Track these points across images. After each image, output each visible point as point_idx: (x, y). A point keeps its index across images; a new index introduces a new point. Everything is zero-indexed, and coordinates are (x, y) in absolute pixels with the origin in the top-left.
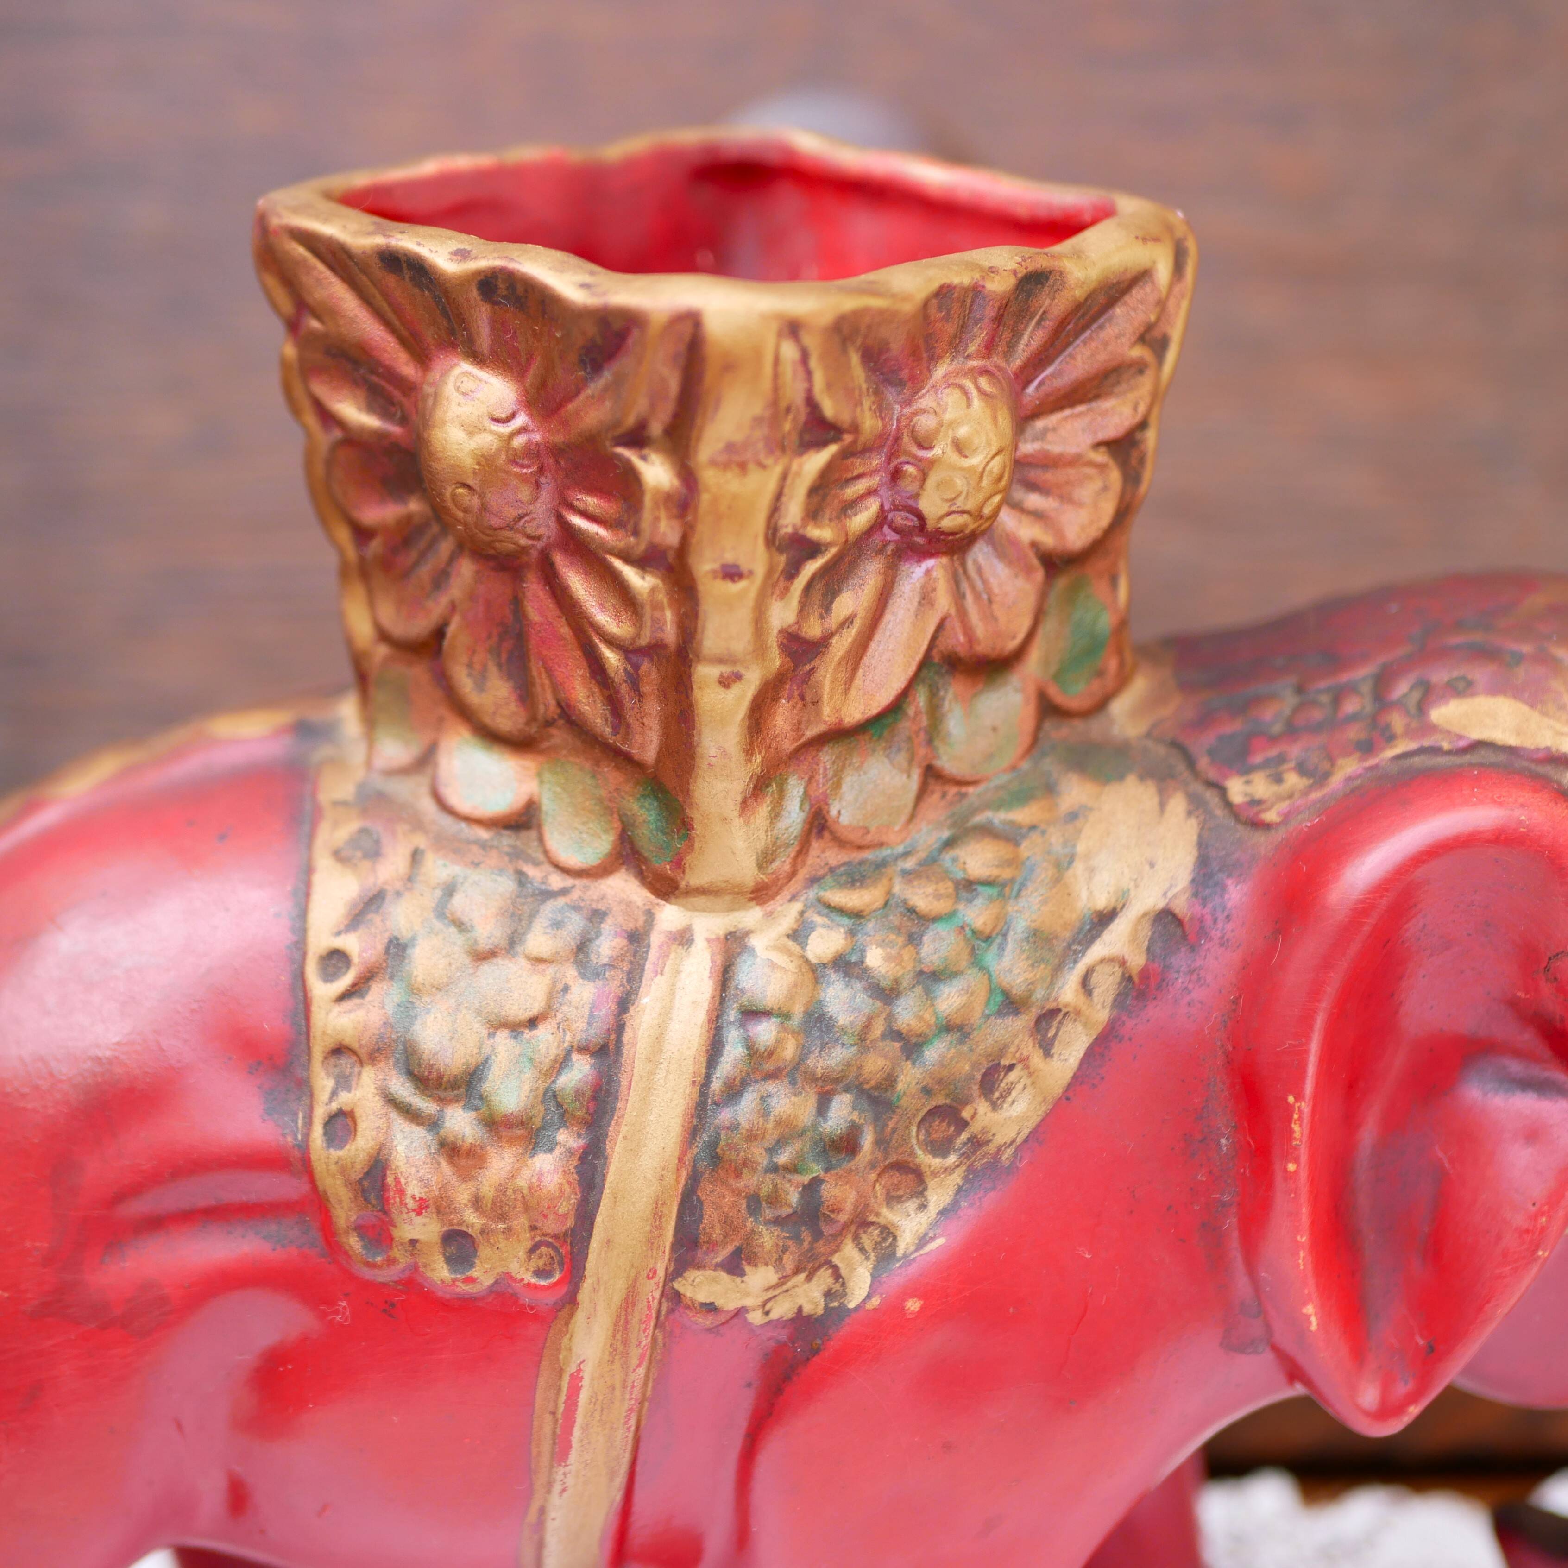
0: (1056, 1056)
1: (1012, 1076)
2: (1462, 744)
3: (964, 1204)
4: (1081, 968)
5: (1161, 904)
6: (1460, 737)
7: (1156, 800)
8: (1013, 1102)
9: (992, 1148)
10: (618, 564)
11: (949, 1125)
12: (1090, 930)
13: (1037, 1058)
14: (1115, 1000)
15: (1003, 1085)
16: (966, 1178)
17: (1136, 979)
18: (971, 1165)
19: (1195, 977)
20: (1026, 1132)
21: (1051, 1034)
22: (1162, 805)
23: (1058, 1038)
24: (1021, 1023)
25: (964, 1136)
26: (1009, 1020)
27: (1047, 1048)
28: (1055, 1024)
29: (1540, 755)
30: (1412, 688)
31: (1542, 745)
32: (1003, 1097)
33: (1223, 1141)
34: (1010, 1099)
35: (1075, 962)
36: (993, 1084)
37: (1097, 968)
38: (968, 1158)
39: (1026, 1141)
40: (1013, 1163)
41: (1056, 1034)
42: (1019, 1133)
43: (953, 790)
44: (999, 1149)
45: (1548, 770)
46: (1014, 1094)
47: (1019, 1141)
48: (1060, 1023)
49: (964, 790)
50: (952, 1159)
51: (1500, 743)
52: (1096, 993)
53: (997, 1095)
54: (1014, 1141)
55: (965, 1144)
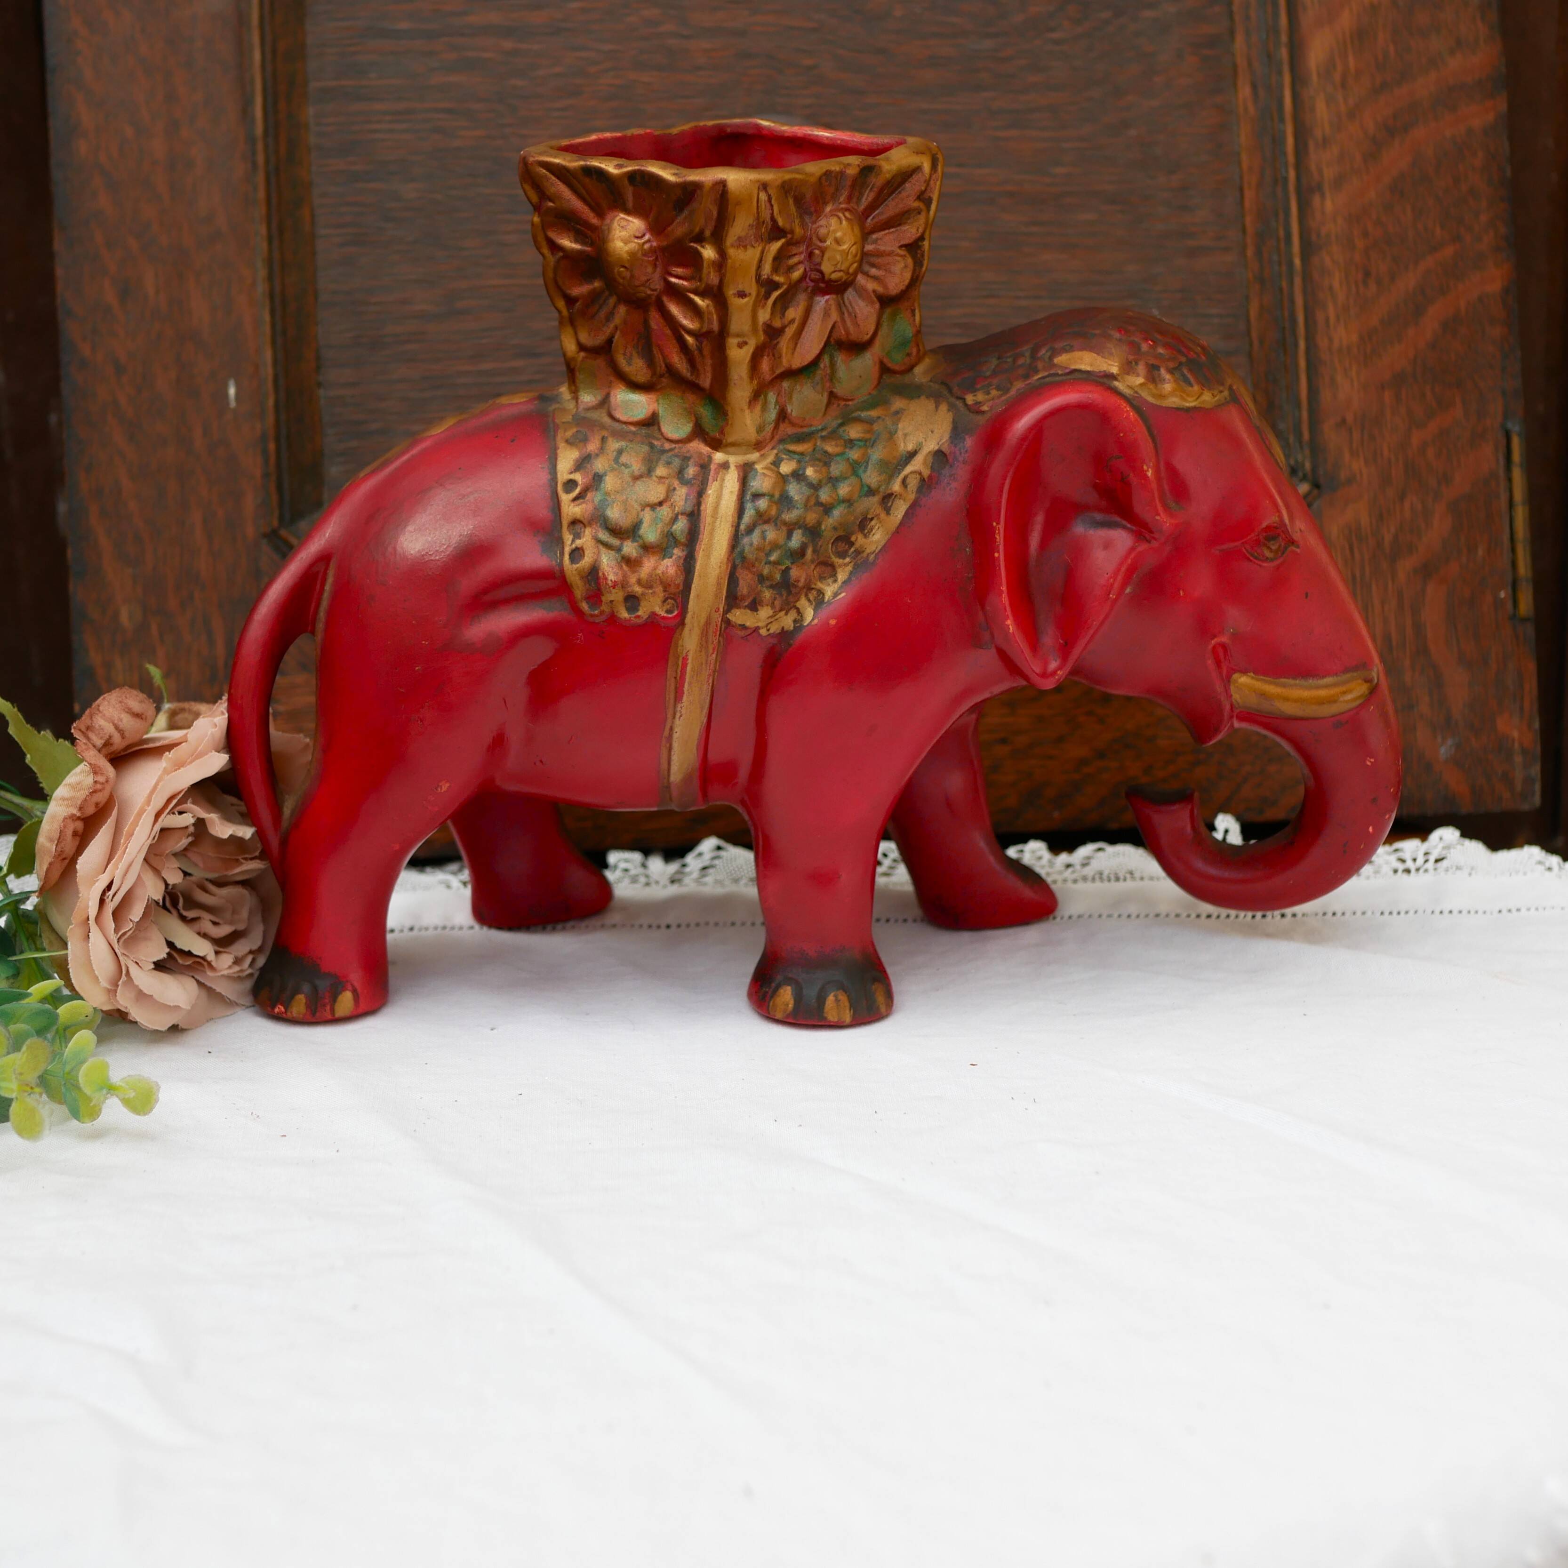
0: (892, 514)
1: (873, 523)
2: (1067, 371)
3: (853, 579)
4: (902, 476)
5: (937, 448)
6: (1066, 368)
7: (934, 405)
8: (874, 534)
9: (865, 555)
10: (692, 296)
11: (846, 544)
12: (905, 460)
13: (883, 515)
14: (917, 489)
15: (869, 527)
16: (854, 568)
17: (926, 480)
18: (856, 562)
19: (952, 478)
20: (880, 547)
21: (889, 504)
22: (937, 407)
23: (893, 506)
24: (875, 499)
25: (852, 549)
26: (870, 498)
27: (888, 511)
28: (891, 500)
29: (1101, 374)
30: (1047, 351)
31: (1102, 370)
32: (869, 532)
33: (967, 549)
34: (872, 533)
35: (899, 474)
36: (864, 527)
37: (909, 476)
38: (855, 559)
39: (879, 552)
40: (874, 561)
41: (892, 504)
42: (877, 548)
43: (842, 403)
44: (868, 554)
45: (1105, 380)
46: (874, 531)
47: (877, 551)
48: (894, 500)
49: (847, 403)
50: (848, 560)
51: (1084, 370)
52: (909, 487)
53: (866, 531)
54: (874, 551)
55: (853, 553)
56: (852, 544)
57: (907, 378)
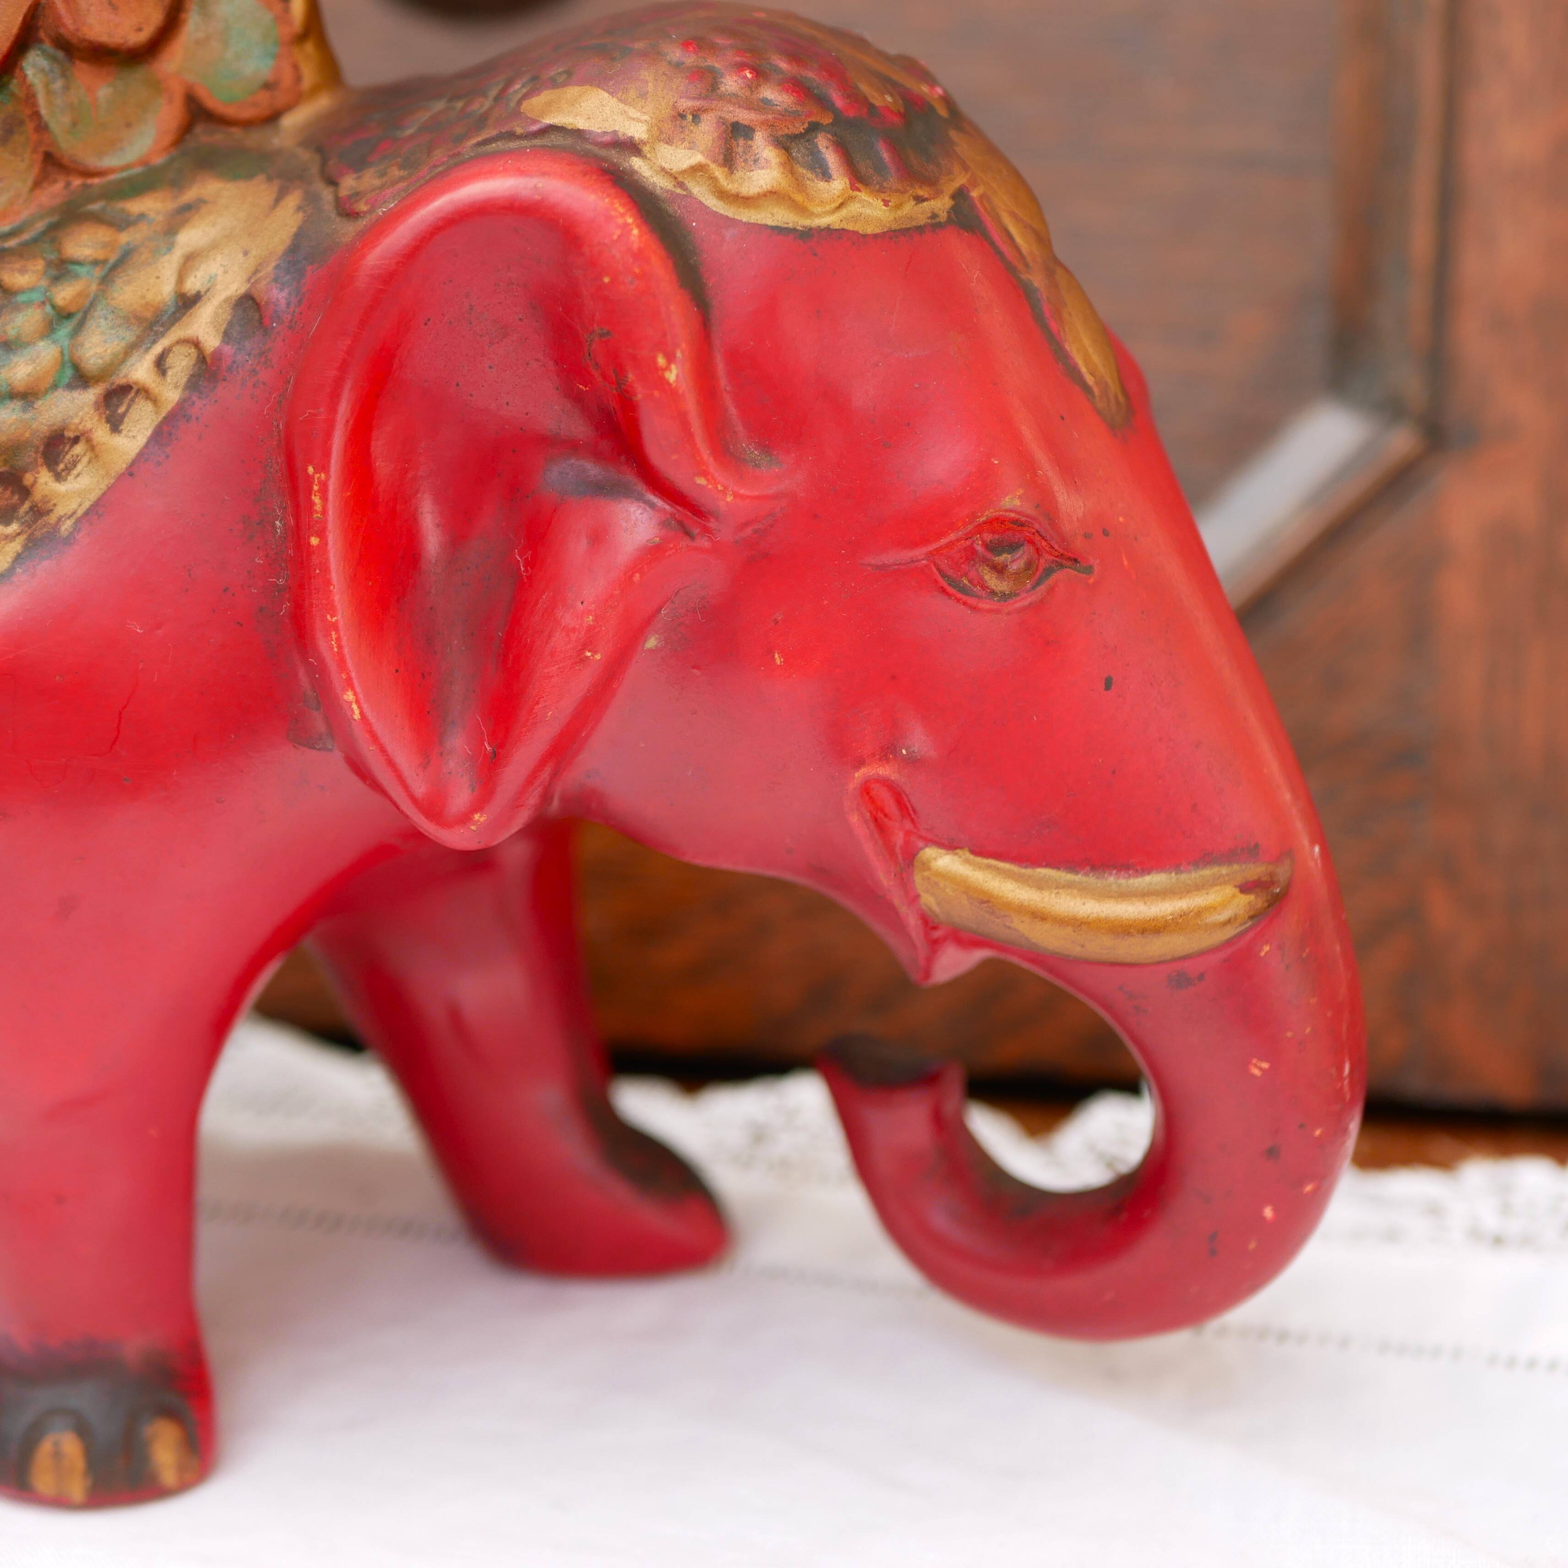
0: (124, 432)
1: (78, 449)
2: (535, 128)
3: (19, 570)
4: (158, 349)
5: (243, 290)
6: (535, 121)
7: (274, 196)
8: (78, 475)
9: (52, 518)
11: (13, 493)
12: (174, 313)
13: (101, 433)
14: (189, 381)
15: (68, 457)
16: (26, 547)
17: (209, 360)
18: (32, 534)
19: (263, 359)
20: (87, 504)
21: (121, 410)
22: (277, 201)
23: (129, 415)
24: (91, 395)
25: (26, 506)
26: (76, 394)
27: (115, 424)
28: (126, 401)
29: (607, 138)
30: (523, 86)
31: (611, 129)
32: (68, 469)
33: (278, 523)
34: (75, 472)
35: (154, 342)
36: (58, 455)
37: (174, 349)
38: (29, 526)
39: (86, 514)
40: (71, 533)
41: (127, 411)
42: (80, 505)
43: (77, 182)
44: (59, 519)
45: (613, 155)
46: (79, 467)
47: (80, 512)
48: (132, 400)
49: (89, 181)
50: (14, 527)
51: (570, 127)
52: (170, 373)
53: (61, 466)
54: (74, 513)
55: (27, 513)
56: (25, 492)
57: (253, 139)
